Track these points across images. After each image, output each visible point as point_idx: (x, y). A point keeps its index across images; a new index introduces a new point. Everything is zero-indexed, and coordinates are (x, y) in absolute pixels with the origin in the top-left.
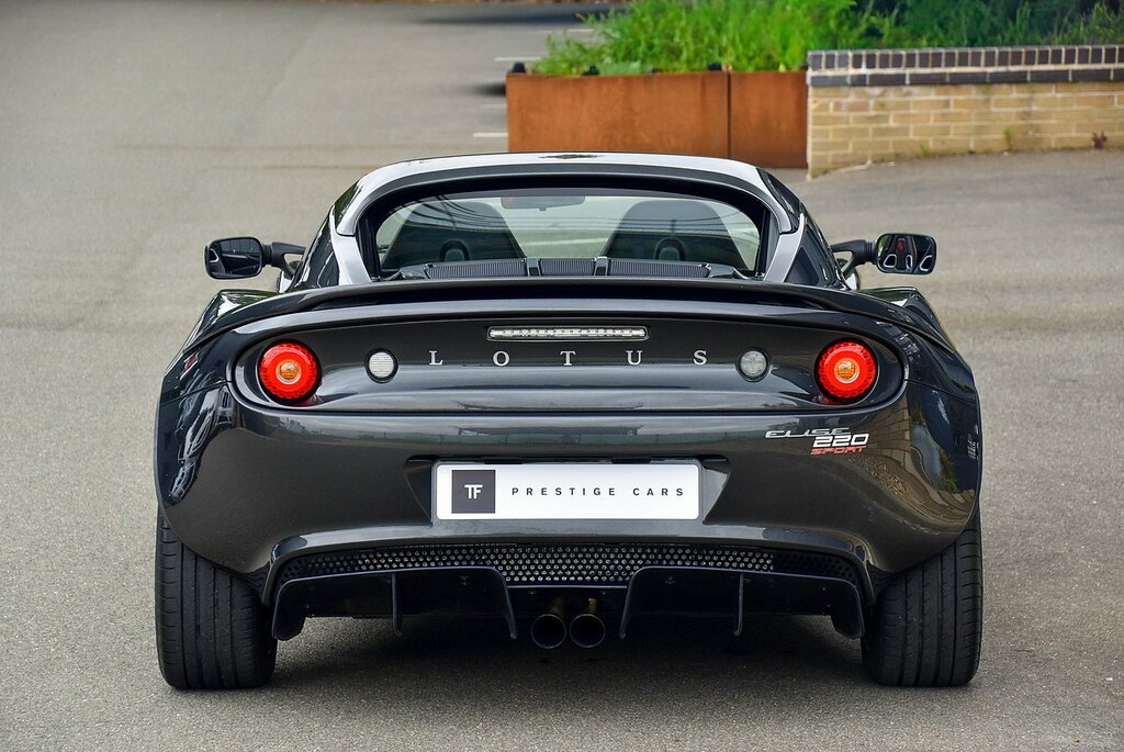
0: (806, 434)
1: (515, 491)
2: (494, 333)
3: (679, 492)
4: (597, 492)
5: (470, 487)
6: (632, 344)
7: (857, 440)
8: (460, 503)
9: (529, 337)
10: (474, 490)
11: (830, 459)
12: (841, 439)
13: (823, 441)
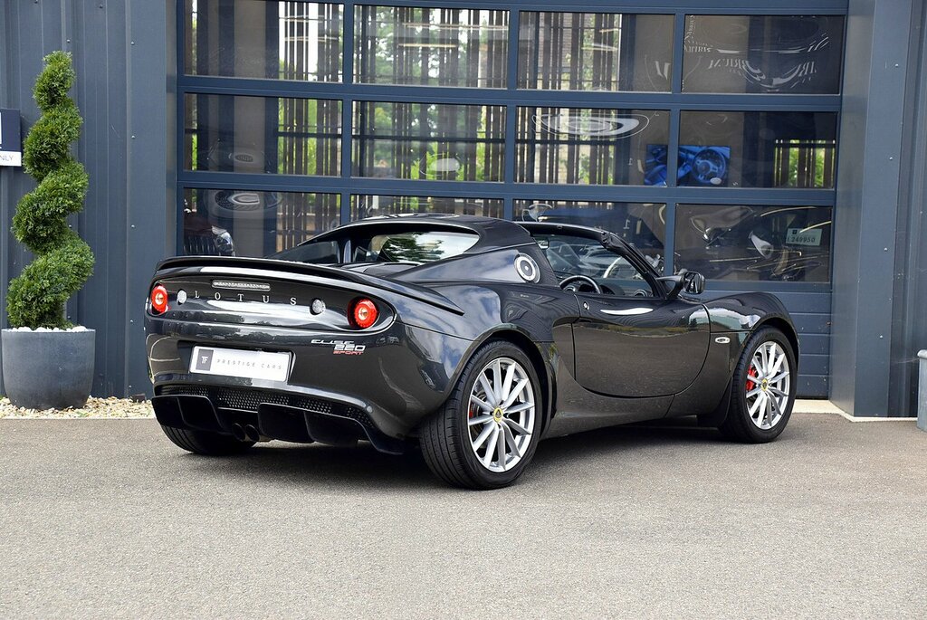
0: (331, 343)
1: (219, 361)
2: (216, 284)
3: (280, 367)
5: (203, 357)
7: (358, 348)
8: (199, 366)
9: (228, 287)
10: (205, 359)
11: (343, 356)
12: (349, 347)
13: (340, 347)
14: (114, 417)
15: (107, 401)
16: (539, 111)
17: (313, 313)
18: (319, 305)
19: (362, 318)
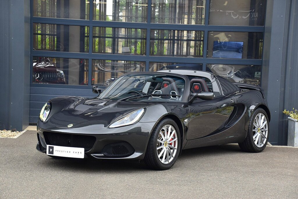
14: (2, 137)
15: (2, 131)
16: (176, 31)
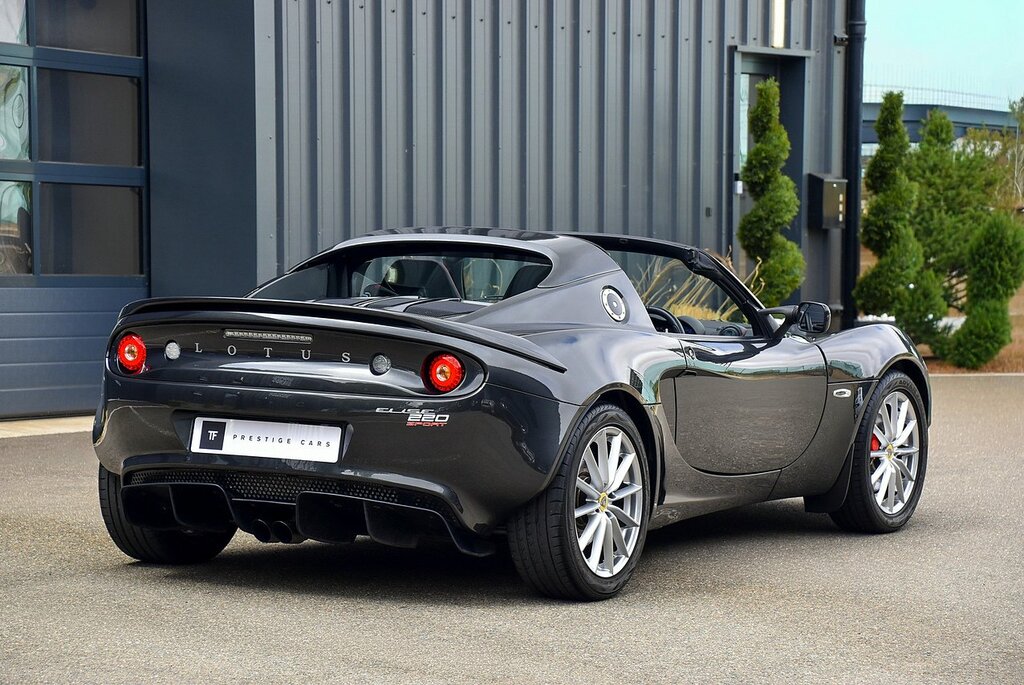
0: (403, 412)
1: (235, 436)
2: (229, 333)
3: (328, 445)
4: (280, 441)
5: (211, 432)
6: (305, 346)
7: (440, 418)
8: (204, 443)
9: (248, 338)
10: (213, 434)
11: (420, 428)
12: (428, 417)
13: (415, 417)
17: (375, 372)
18: (383, 362)
19: (441, 378)
